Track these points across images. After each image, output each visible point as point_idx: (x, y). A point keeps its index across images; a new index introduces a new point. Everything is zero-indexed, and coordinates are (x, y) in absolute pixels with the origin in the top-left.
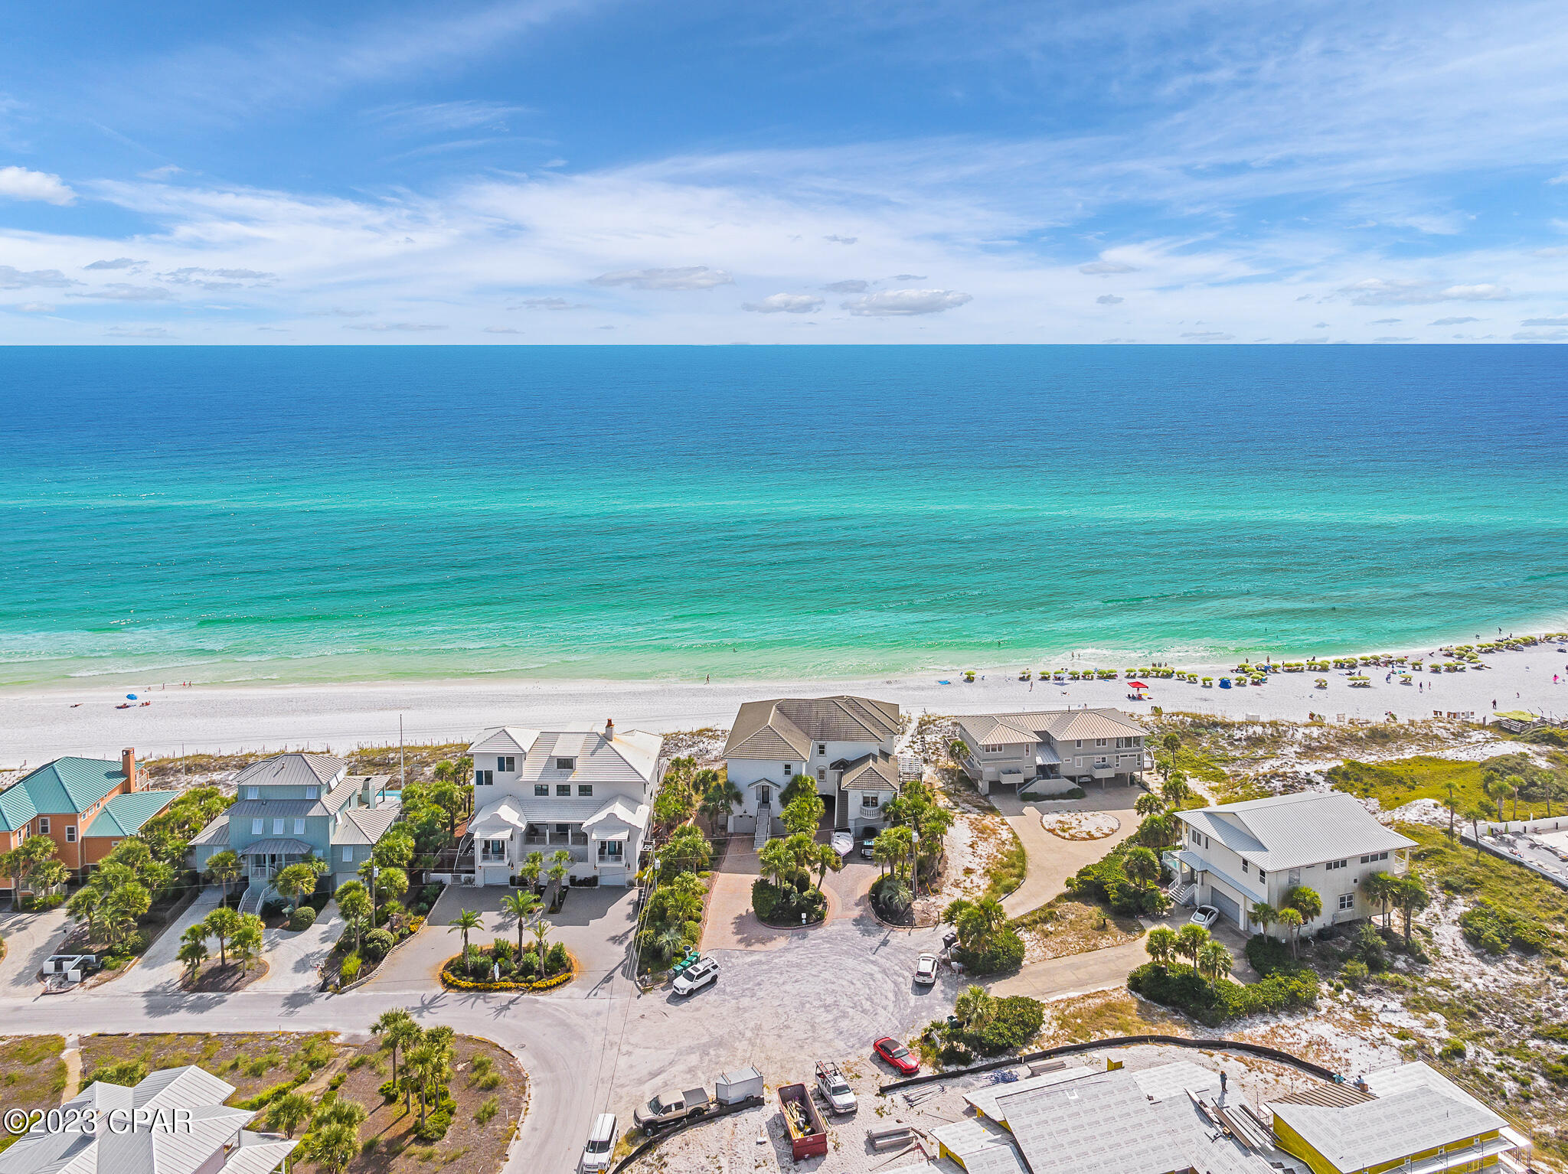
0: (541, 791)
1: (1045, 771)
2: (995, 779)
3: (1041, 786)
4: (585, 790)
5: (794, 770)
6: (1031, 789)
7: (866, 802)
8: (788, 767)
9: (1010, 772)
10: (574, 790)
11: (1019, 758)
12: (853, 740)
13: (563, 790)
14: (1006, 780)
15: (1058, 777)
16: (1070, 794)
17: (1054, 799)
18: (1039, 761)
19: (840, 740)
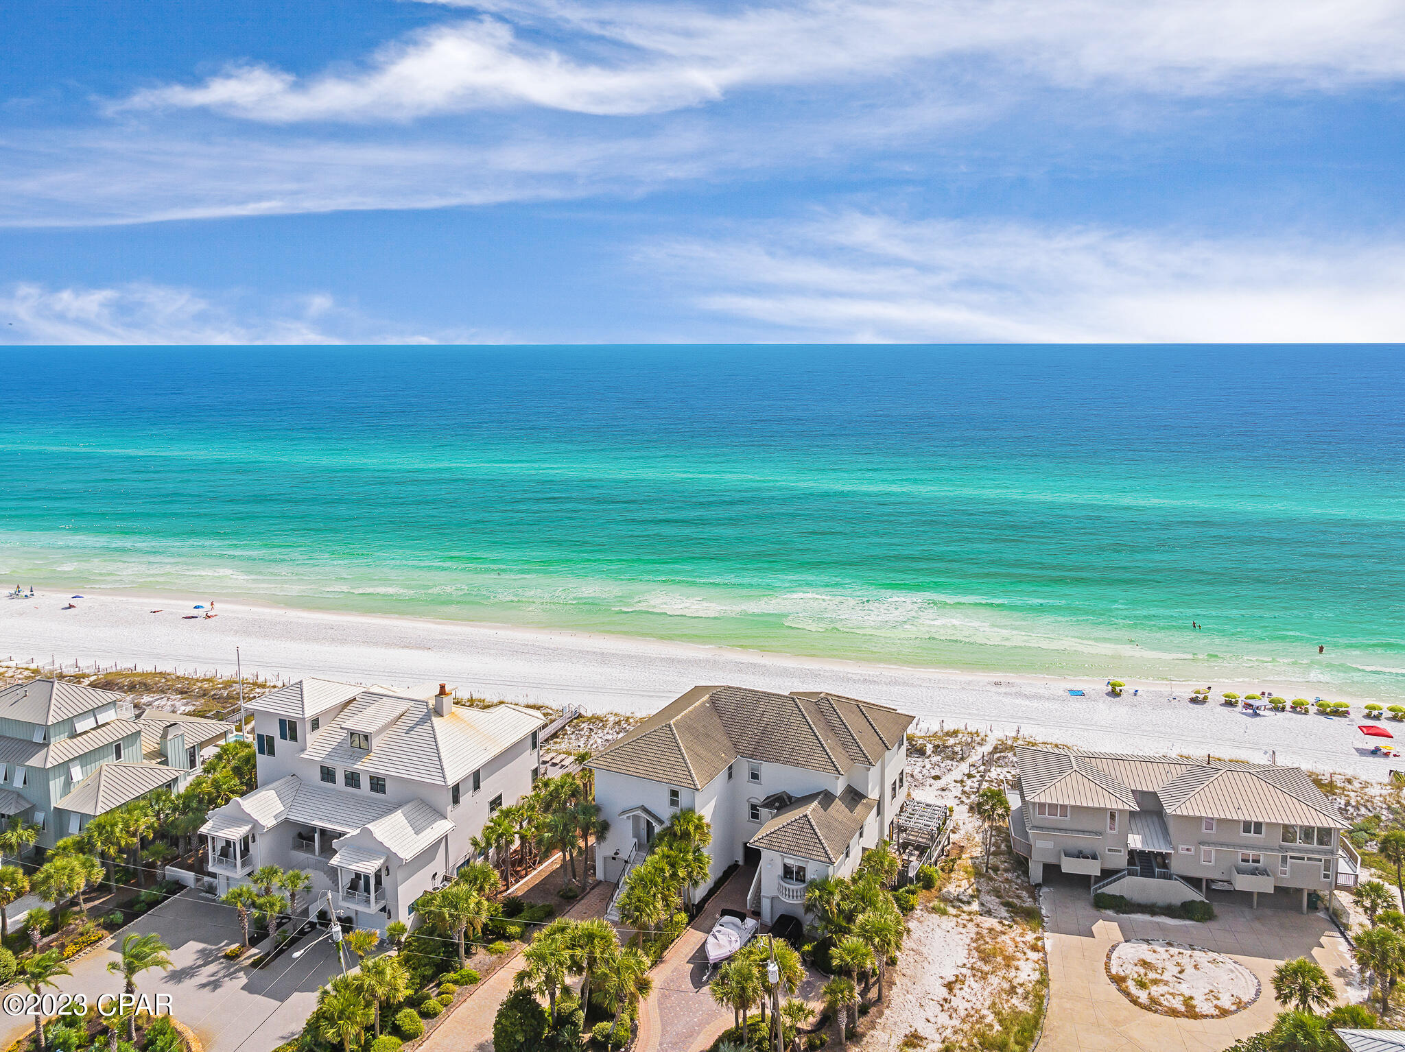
0: (328, 774)
1: (1146, 863)
2: (1052, 860)
3: (1130, 886)
4: (378, 784)
5: (684, 800)
6: (1113, 889)
7: (787, 872)
8: (675, 794)
9: (1080, 855)
10: (365, 783)
11: (1096, 833)
12: (797, 765)
13: (353, 779)
14: (1070, 866)
15: (1167, 876)
16: (1185, 911)
17: (1153, 914)
18: (1135, 841)
19: (778, 761)
